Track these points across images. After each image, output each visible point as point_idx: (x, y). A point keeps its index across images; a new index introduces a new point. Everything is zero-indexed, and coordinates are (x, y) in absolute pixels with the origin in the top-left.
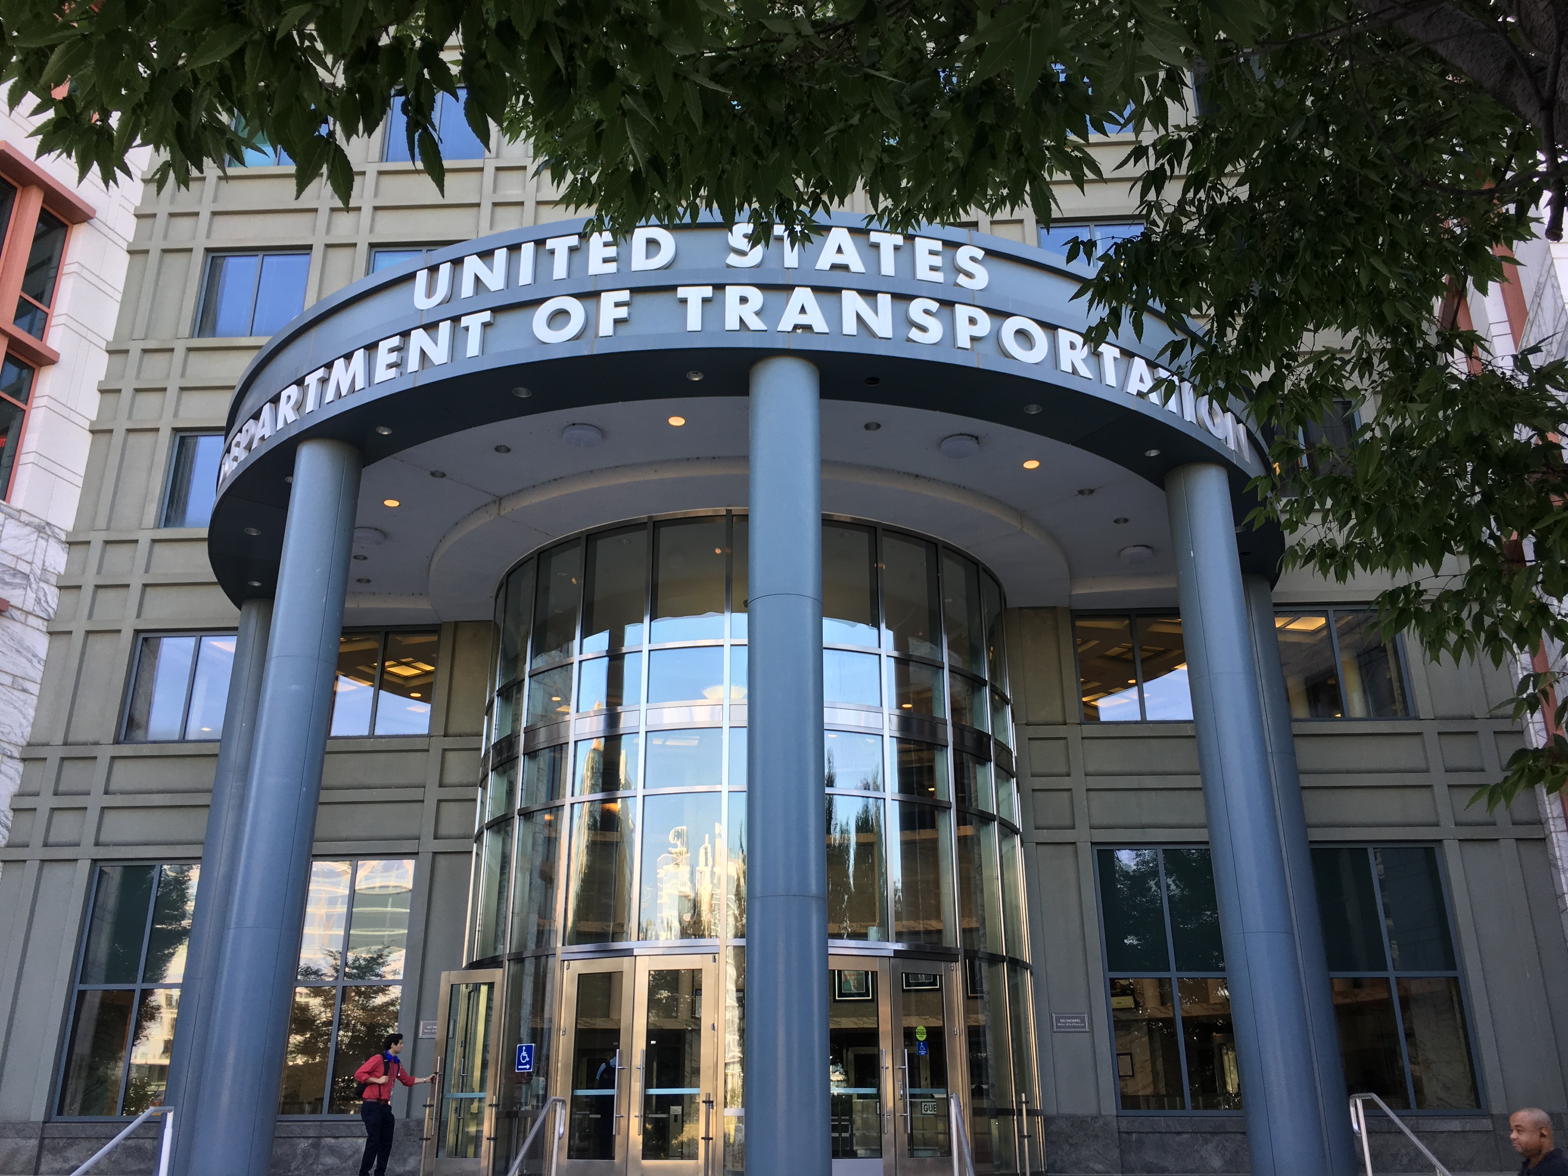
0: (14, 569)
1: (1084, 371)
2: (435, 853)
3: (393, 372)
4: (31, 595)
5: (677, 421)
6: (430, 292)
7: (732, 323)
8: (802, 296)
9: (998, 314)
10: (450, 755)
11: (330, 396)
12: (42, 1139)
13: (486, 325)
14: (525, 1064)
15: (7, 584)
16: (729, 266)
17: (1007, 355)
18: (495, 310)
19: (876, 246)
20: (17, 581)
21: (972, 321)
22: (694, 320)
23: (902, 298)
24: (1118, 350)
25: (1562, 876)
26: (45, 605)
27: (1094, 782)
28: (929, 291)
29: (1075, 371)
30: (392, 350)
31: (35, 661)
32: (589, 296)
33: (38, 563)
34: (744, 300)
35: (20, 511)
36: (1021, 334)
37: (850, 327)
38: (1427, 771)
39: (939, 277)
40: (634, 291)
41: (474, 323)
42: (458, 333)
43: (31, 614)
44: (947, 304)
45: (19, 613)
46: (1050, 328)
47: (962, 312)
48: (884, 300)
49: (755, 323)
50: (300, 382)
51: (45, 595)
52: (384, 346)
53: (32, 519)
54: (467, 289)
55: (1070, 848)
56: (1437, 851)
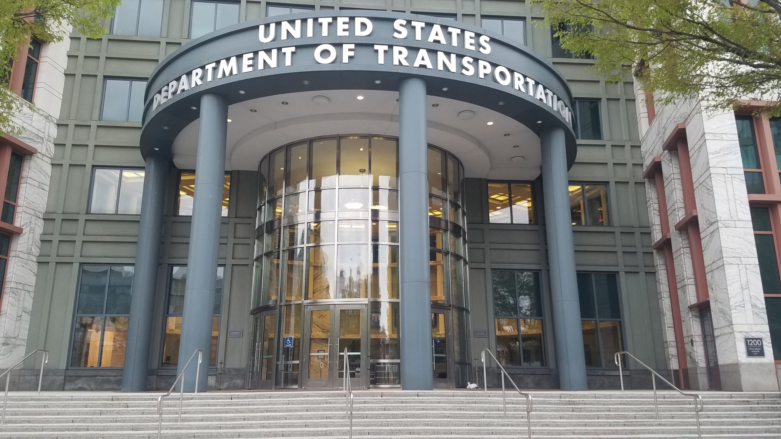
0: (38, 135)
1: (523, 90)
2: (233, 265)
3: (251, 69)
4: (44, 147)
5: (360, 98)
6: (266, 35)
7: (396, 62)
8: (423, 53)
9: (494, 65)
10: (238, 226)
11: (220, 75)
12: (66, 376)
13: (293, 53)
14: (289, 344)
15: (35, 142)
16: (394, 37)
17: (496, 81)
18: (297, 47)
19: (450, 34)
20: (39, 140)
21: (485, 67)
22: (381, 60)
23: (460, 56)
24: (534, 81)
25: (661, 286)
26: (50, 151)
27: (493, 246)
28: (469, 53)
29: (520, 90)
30: (249, 59)
31: (47, 176)
32: (338, 45)
33: (47, 132)
34: (400, 53)
35: (39, 109)
36: (502, 74)
37: (440, 67)
38: (615, 246)
39: (473, 48)
40: (357, 45)
41: (288, 51)
42: (281, 56)
43: (44, 155)
44: (476, 60)
45: (40, 154)
46: (512, 72)
47: (481, 63)
48: (453, 56)
49: (405, 63)
50: (203, 67)
51: (50, 147)
52: (246, 57)
53: (44, 113)
54: (284, 36)
55: (483, 270)
56: (617, 276)
